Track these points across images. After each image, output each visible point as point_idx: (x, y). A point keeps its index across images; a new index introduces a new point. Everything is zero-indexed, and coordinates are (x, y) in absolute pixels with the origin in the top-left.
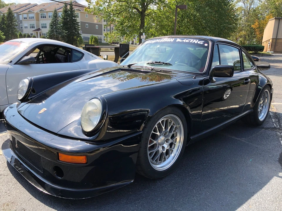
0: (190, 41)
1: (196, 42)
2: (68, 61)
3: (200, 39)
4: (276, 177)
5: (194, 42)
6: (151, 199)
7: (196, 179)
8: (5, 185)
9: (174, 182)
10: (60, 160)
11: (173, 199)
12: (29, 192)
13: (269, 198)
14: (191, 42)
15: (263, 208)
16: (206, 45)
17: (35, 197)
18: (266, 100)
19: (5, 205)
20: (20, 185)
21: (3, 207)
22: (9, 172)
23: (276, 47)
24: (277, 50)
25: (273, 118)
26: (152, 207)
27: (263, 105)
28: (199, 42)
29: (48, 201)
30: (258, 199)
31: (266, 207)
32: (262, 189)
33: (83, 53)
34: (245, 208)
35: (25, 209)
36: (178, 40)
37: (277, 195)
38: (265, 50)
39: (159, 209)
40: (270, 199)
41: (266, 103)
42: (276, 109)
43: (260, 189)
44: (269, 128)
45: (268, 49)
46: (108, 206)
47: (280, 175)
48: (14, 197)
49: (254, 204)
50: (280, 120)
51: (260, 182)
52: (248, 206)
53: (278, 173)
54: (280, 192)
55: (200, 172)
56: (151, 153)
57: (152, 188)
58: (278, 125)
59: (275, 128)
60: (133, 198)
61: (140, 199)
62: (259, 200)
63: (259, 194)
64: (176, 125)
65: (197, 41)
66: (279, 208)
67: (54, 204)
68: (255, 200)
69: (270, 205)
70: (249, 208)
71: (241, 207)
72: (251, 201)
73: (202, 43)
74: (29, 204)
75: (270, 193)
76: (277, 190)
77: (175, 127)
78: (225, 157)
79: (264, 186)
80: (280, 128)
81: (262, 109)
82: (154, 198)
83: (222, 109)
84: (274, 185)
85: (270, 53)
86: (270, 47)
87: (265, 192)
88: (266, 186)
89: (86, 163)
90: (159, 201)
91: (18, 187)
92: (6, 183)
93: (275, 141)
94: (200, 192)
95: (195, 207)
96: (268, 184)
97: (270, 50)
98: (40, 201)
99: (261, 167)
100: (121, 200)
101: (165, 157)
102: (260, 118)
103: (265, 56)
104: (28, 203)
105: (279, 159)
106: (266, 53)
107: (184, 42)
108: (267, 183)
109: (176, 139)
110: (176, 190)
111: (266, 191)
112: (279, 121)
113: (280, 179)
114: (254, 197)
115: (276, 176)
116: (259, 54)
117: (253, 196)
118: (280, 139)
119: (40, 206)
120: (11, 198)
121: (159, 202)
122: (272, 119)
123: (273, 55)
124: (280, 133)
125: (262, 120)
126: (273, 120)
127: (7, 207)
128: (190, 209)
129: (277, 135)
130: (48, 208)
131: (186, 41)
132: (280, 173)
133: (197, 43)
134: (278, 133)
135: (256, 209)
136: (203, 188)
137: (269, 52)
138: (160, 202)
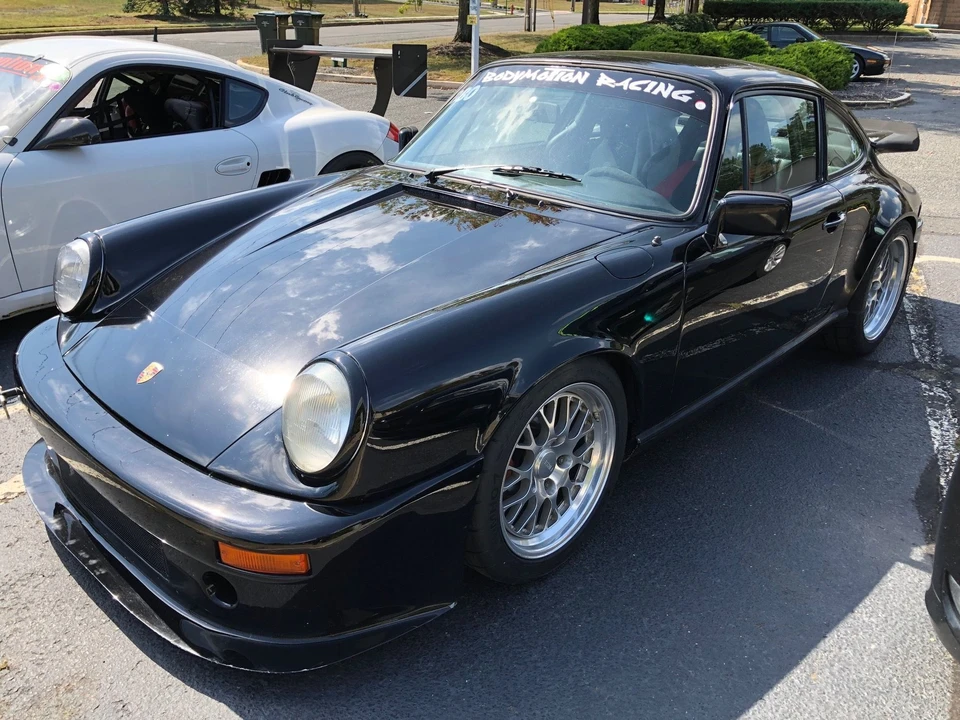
0: (645, 86)
1: (665, 95)
2: (214, 124)
3: (681, 83)
4: (902, 565)
5: (660, 93)
6: (511, 655)
7: (650, 575)
8: (53, 615)
9: (581, 591)
10: (224, 561)
11: (580, 654)
12: (130, 638)
13: (873, 647)
14: (647, 90)
15: (854, 681)
16: (701, 106)
17: (153, 658)
18: (894, 273)
19: (62, 689)
20: (100, 612)
21: (55, 698)
22: (58, 562)
23: (948, 9)
24: (952, 19)
25: (913, 323)
26: (515, 684)
27: (883, 285)
28: (675, 95)
29: (194, 670)
30: (840, 648)
31: (861, 679)
32: (853, 612)
33: (265, 88)
34: (796, 681)
35: (125, 702)
36: (604, 80)
37: (900, 635)
38: (908, 19)
39: (536, 692)
40: (876, 650)
41: (892, 281)
42: (927, 281)
43: (846, 614)
44: (895, 366)
45: (920, 16)
46: (381, 683)
47: (913, 557)
48: (84, 656)
49: (827, 666)
50: (935, 330)
51: (850, 583)
52: (808, 677)
53: (911, 551)
54: (911, 623)
55: (664, 548)
56: (510, 508)
57: (515, 614)
58: (928, 352)
59: (915, 365)
60: (455, 653)
61: (476, 655)
62: (843, 651)
63: (842, 630)
64: (591, 410)
65: (671, 87)
66: (903, 684)
67: (213, 681)
68: (831, 651)
69: (877, 670)
70: (811, 683)
71: (785, 679)
72: (818, 656)
73: (685, 99)
74: (135, 685)
75: (877, 626)
76: (902, 612)
77: (589, 416)
78: (745, 487)
79: (860, 599)
80: (932, 365)
81: (878, 298)
82: (520, 653)
83: (750, 306)
84: (892, 597)
85: (927, 30)
86: (928, 9)
87: (864, 622)
88: (867, 601)
89: (309, 573)
90: (536, 661)
91: (95, 620)
92: (52, 604)
93: (910, 421)
94: (663, 626)
95: (646, 680)
96: (876, 590)
97: (926, 17)
98: (168, 669)
99: (858, 527)
100: (418, 662)
101: (553, 510)
102: (867, 330)
103: (907, 40)
104: (131, 679)
105: (918, 492)
106: (911, 29)
107: (625, 88)
108: (871, 588)
109: (592, 449)
110: (589, 619)
111: (866, 619)
112: (930, 335)
113: (915, 570)
114: (827, 640)
115: (904, 562)
116: (887, 33)
117: (825, 637)
118: (929, 410)
119: (172, 689)
120: (77, 661)
121: (536, 668)
122: (908, 328)
123: (935, 40)
124: (930, 384)
125: (874, 336)
126: (912, 332)
127: (69, 695)
128: (630, 689)
129: (918, 395)
130: (195, 694)
131: (631, 88)
132: (915, 549)
133: (670, 96)
134: (924, 386)
135: (832, 688)
136: (672, 610)
137: (924, 25)
138: (539, 664)
